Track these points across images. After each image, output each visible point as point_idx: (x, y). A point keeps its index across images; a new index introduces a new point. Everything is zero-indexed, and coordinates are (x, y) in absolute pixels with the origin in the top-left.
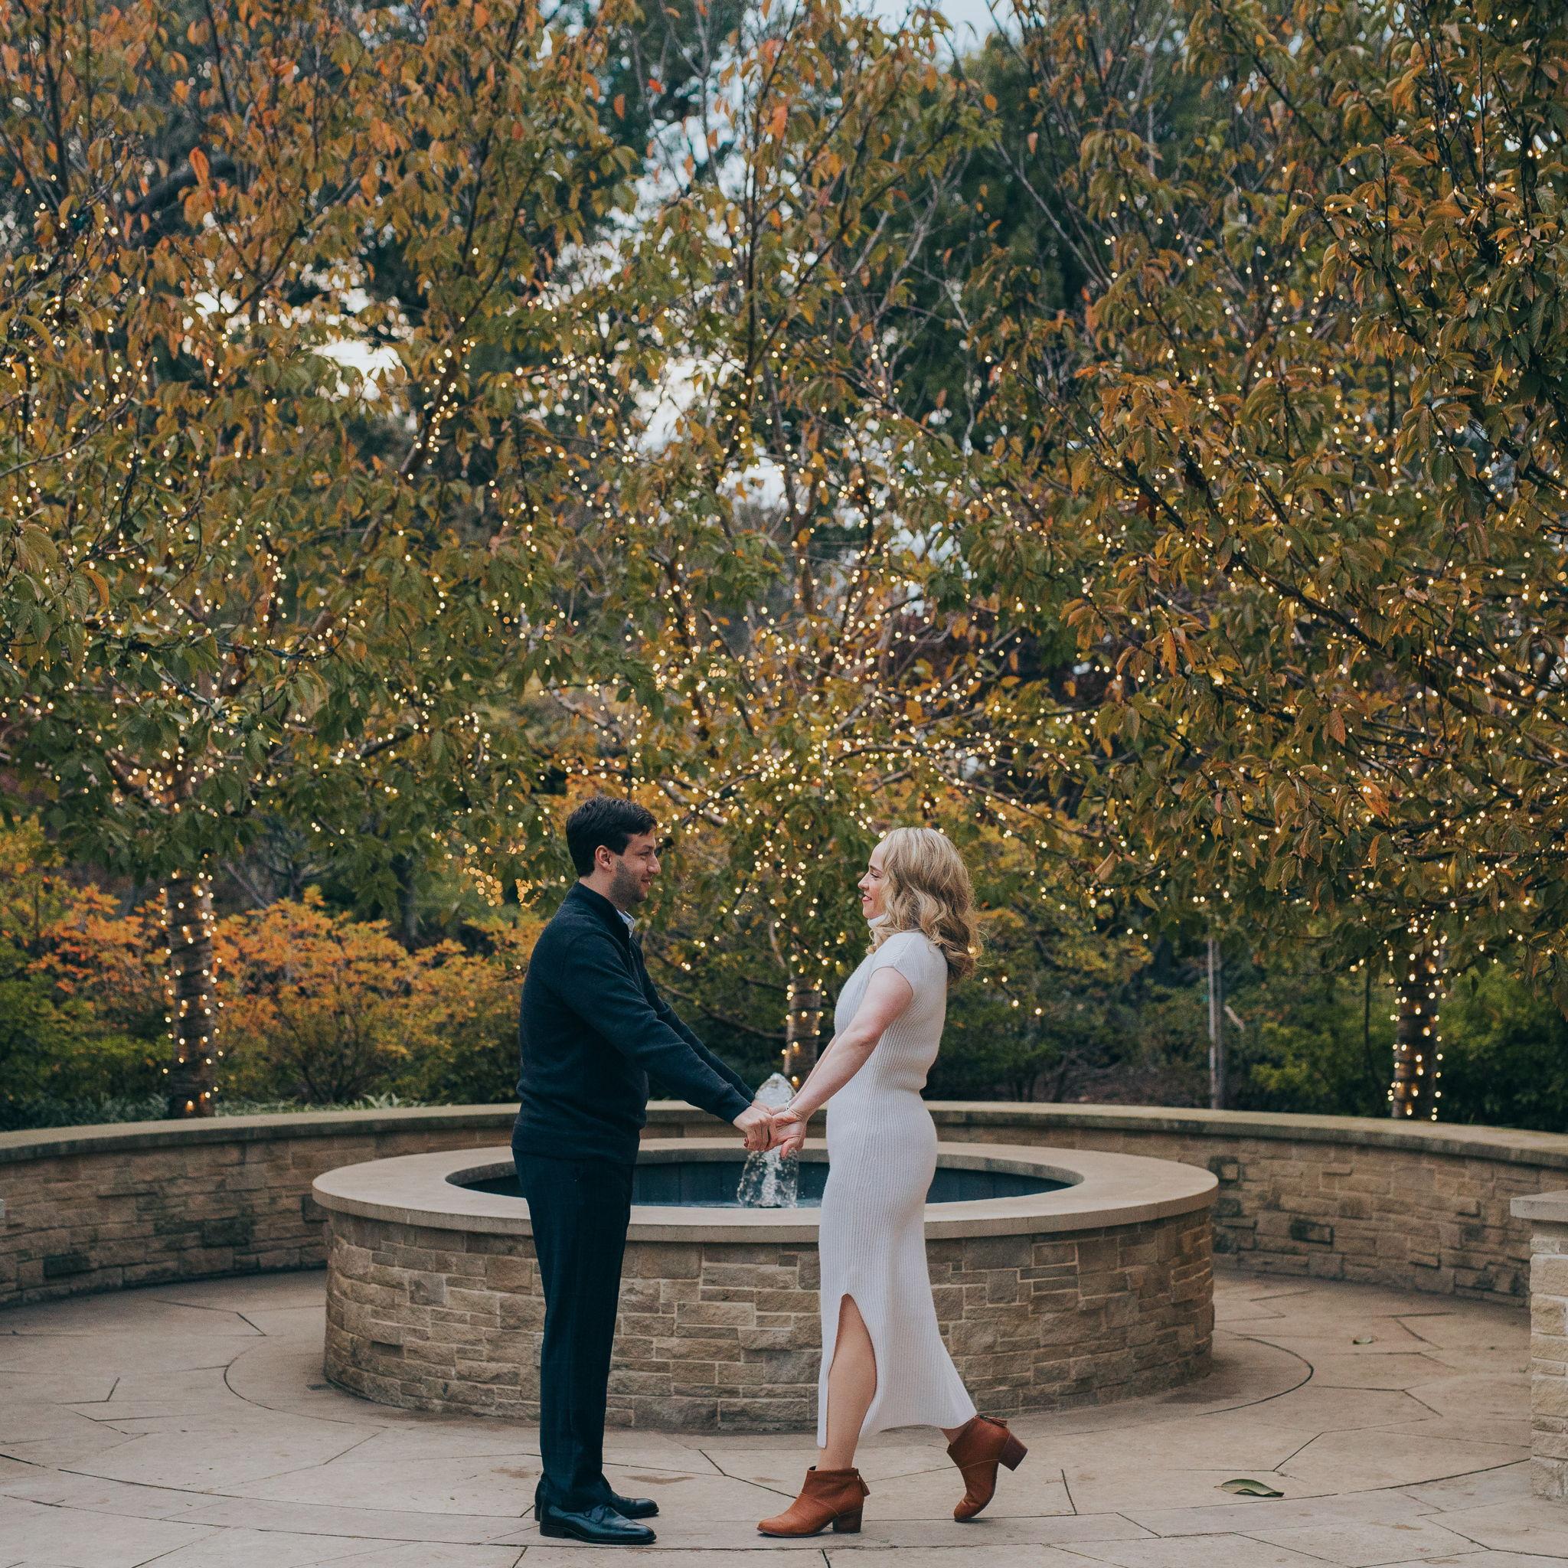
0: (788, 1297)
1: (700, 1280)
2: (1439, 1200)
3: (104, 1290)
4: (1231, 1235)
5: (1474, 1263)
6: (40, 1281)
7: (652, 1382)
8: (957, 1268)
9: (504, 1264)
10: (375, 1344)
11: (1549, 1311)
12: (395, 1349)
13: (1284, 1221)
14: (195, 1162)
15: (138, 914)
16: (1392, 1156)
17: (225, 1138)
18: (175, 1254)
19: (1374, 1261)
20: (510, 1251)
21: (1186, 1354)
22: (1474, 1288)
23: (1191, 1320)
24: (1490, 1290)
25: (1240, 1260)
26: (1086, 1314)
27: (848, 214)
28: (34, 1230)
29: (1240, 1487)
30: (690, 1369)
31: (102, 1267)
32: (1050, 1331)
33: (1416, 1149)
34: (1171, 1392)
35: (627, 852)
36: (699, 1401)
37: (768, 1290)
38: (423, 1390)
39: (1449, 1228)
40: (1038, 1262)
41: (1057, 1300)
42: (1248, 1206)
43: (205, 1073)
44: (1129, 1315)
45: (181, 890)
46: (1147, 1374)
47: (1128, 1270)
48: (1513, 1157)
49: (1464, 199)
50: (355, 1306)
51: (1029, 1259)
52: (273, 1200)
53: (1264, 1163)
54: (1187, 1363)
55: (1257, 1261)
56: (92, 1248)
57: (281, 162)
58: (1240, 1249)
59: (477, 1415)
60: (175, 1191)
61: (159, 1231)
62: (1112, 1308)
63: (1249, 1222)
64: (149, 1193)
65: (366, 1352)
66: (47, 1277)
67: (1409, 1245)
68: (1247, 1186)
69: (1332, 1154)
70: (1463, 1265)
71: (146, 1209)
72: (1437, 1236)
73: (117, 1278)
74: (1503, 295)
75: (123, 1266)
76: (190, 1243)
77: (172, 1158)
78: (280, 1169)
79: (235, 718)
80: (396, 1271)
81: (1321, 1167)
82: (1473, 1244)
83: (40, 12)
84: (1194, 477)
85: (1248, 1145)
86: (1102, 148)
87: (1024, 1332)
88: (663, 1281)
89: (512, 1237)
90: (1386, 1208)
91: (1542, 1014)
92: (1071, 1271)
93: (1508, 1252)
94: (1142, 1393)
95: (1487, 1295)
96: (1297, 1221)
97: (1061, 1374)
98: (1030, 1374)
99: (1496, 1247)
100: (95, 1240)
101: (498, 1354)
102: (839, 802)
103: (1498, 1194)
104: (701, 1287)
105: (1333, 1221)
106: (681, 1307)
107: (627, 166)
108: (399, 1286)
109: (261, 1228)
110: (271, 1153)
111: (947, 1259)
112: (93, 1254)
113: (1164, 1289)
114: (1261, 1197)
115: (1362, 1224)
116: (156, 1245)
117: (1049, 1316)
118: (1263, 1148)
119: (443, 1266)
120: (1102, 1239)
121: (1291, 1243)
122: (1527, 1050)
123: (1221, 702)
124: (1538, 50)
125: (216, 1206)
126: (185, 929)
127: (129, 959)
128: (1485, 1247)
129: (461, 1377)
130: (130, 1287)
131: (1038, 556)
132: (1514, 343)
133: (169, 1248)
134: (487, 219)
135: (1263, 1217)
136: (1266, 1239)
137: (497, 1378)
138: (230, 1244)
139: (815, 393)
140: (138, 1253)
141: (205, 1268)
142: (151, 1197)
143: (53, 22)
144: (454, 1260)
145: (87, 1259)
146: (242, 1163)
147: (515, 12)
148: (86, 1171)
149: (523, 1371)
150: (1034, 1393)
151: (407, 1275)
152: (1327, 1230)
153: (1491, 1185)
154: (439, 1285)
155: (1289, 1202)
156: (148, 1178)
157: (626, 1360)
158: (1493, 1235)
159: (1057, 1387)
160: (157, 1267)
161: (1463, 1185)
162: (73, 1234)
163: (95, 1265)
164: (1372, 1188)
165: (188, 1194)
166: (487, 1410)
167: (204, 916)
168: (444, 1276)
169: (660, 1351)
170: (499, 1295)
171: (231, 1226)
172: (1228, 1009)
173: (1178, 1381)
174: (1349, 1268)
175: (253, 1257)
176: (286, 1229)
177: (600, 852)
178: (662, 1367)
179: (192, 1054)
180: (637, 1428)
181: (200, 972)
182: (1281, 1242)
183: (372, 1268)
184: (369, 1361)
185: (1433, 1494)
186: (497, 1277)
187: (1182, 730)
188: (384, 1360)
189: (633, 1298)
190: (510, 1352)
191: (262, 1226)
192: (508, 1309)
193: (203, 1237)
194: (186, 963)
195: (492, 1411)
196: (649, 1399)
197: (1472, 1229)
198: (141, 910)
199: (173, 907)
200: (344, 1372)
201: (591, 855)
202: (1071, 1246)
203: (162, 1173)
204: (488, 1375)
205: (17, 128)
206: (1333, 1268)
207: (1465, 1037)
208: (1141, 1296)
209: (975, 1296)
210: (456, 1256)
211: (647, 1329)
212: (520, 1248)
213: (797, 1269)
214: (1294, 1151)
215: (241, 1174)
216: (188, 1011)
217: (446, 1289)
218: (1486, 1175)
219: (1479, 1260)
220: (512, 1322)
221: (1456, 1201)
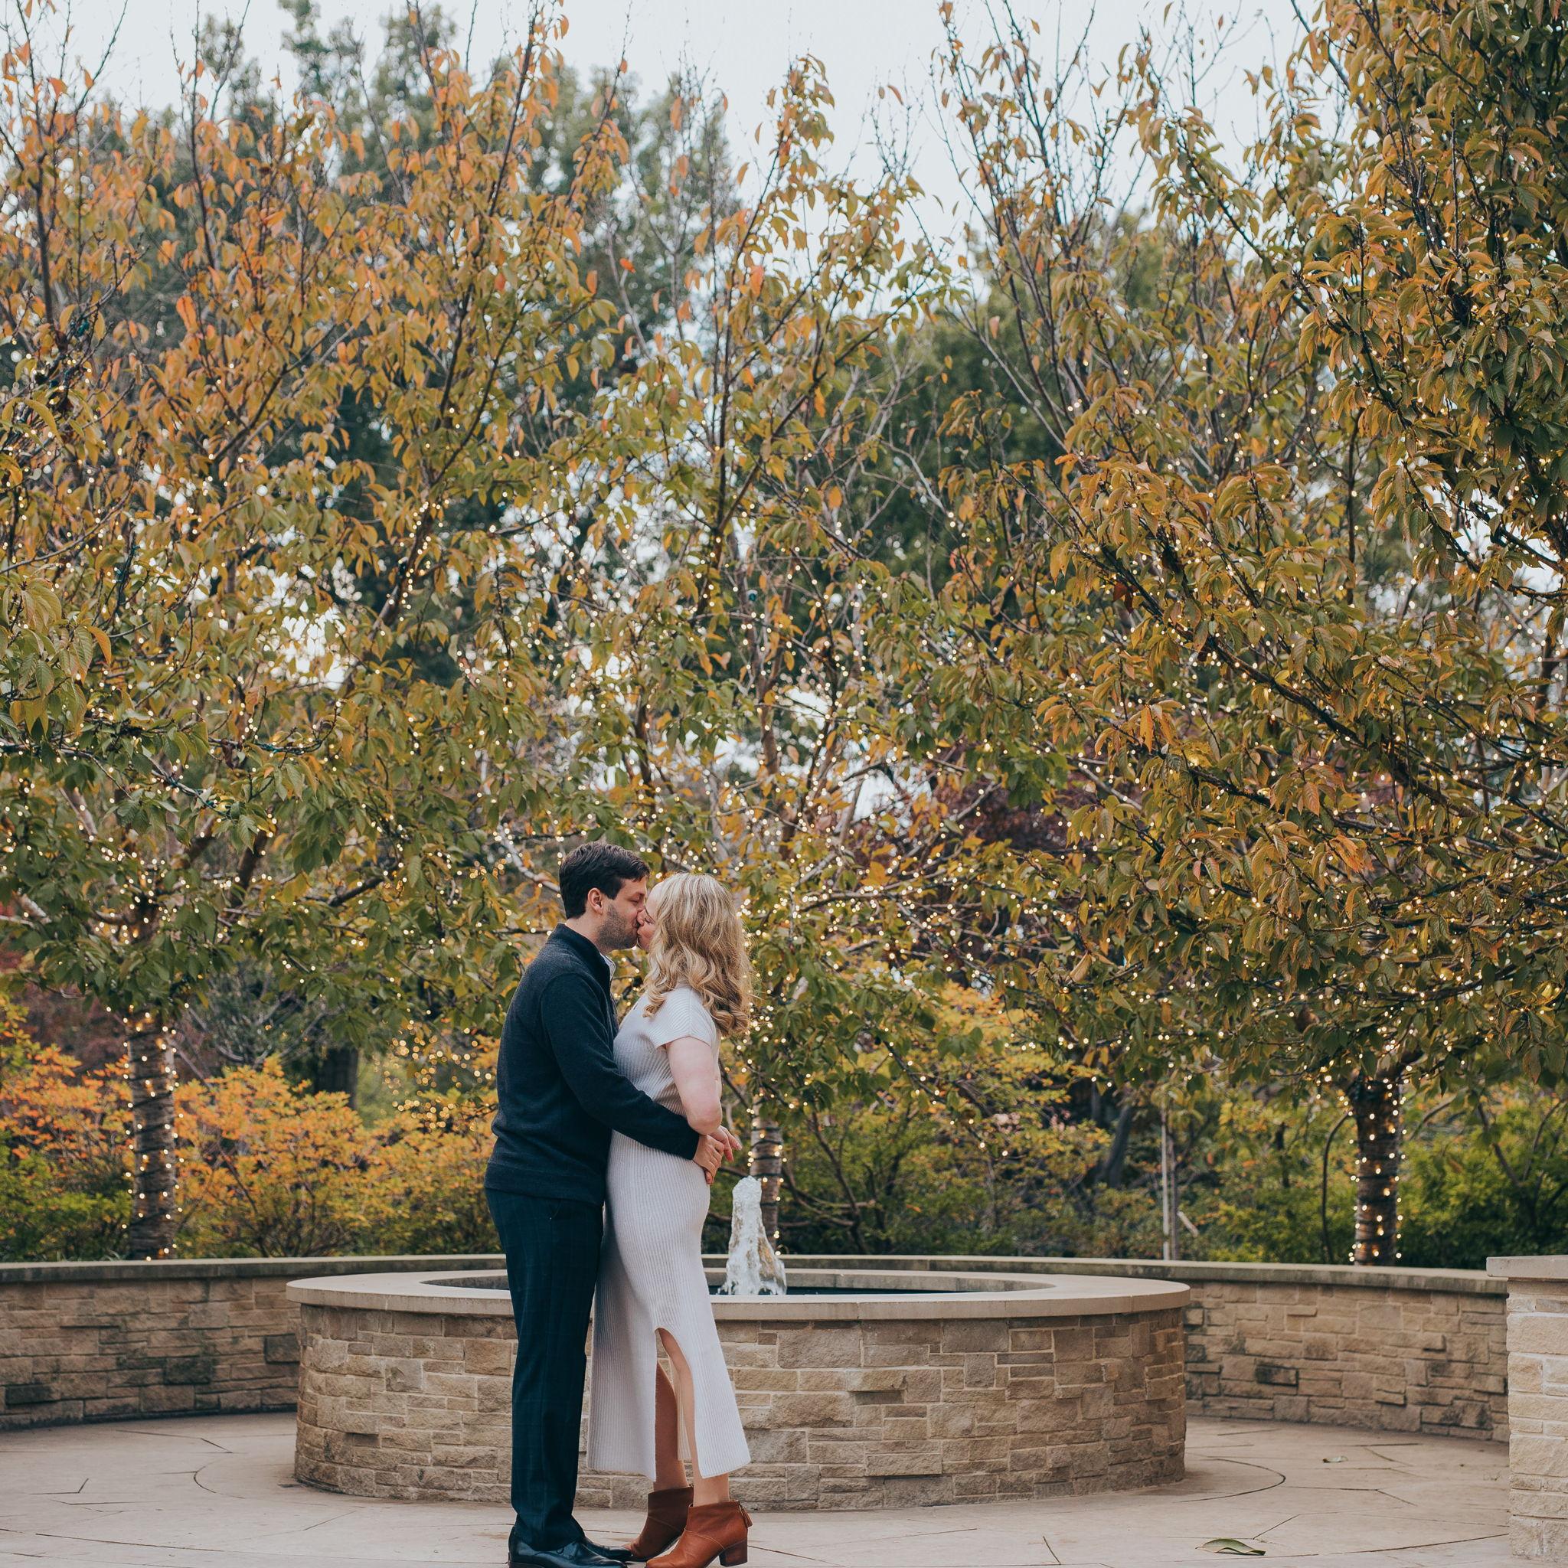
0: (767, 1376)
2: (1405, 1336)
3: (65, 1423)
4: (1196, 1381)
5: (1440, 1400)
6: (3, 1410)
8: (935, 1350)
9: (483, 1346)
10: (350, 1435)
11: (1526, 1369)
12: (370, 1438)
13: (1249, 1365)
14: (159, 1298)
15: (98, 1078)
16: (1358, 1295)
17: (189, 1274)
18: (136, 1390)
19: (1340, 1402)
20: (489, 1333)
21: (1159, 1453)
22: (1441, 1424)
23: (1164, 1420)
24: (1457, 1425)
25: (1205, 1406)
26: (1063, 1402)
27: (822, 369)
29: (1220, 1546)
31: (63, 1399)
32: (1026, 1418)
33: (1384, 1288)
34: (1145, 1489)
35: (620, 896)
37: (747, 1368)
38: (398, 1478)
39: (1415, 1366)
40: (1015, 1347)
41: (1033, 1386)
42: (1213, 1351)
43: (164, 1228)
44: (1103, 1407)
45: (145, 1042)
46: (1122, 1468)
47: (1103, 1362)
48: (1478, 1289)
49: (1439, 262)
50: (328, 1400)
51: (1005, 1344)
52: (236, 1340)
53: (1229, 1306)
54: (1161, 1463)
55: (1221, 1406)
56: (54, 1379)
57: (268, 307)
58: (1205, 1395)
59: (452, 1500)
60: (138, 1325)
61: (120, 1365)
62: (1088, 1398)
63: (1214, 1368)
64: (112, 1327)
65: (340, 1445)
66: (9, 1405)
67: (1375, 1384)
68: (1211, 1330)
69: (1297, 1295)
70: (1429, 1402)
71: (108, 1343)
72: (1402, 1374)
73: (78, 1411)
74: (1478, 348)
75: (84, 1400)
76: (151, 1379)
77: (135, 1292)
78: (243, 1309)
79: (222, 807)
80: (373, 1361)
81: (1285, 1310)
82: (1439, 1380)
83: (34, 165)
84: (1171, 560)
85: (1214, 1290)
86: (1073, 289)
87: (1003, 1417)
89: (492, 1318)
90: (1350, 1349)
91: (1499, 1192)
92: (1047, 1358)
93: (1475, 1385)
94: (1116, 1489)
95: (1453, 1431)
96: (1262, 1364)
97: (1038, 1462)
98: (1007, 1460)
99: (1461, 1381)
100: (57, 1370)
101: (473, 1438)
102: (806, 946)
103: (1464, 1328)
105: (1300, 1363)
107: (606, 320)
108: (375, 1374)
109: (223, 1367)
110: (234, 1292)
111: (925, 1341)
112: (55, 1386)
113: (1139, 1385)
114: (1226, 1341)
115: (1327, 1365)
116: (118, 1380)
117: (1025, 1403)
118: (1228, 1292)
119: (421, 1351)
120: (1077, 1328)
121: (1257, 1387)
122: (1485, 1227)
123: (1196, 781)
124: (1505, 136)
125: (178, 1343)
126: (148, 1082)
127: (87, 1125)
128: (1452, 1382)
129: (438, 1463)
130: (90, 1421)
131: (1009, 683)
132: (1489, 394)
133: (131, 1384)
134: (466, 374)
135: (1228, 1362)
136: (1231, 1384)
137: (473, 1462)
138: (192, 1383)
139: (788, 534)
140: (100, 1388)
141: (166, 1406)
142: (113, 1330)
143: (47, 174)
144: (432, 1344)
145: (49, 1390)
146: (205, 1301)
147: (498, 171)
148: (51, 1300)
149: (497, 1454)
150: (1012, 1480)
151: (383, 1363)
152: (1293, 1373)
153: (1456, 1319)
154: (416, 1370)
155: (1253, 1345)
156: (111, 1311)
158: (1459, 1369)
159: (1033, 1474)
160: (118, 1402)
161: (1428, 1320)
162: (36, 1364)
163: (56, 1396)
164: (1337, 1328)
165: (150, 1330)
166: (462, 1495)
167: (167, 1070)
168: (422, 1361)
170: (477, 1377)
171: (193, 1364)
172: (1181, 1215)
173: (1150, 1481)
174: (1314, 1410)
175: (214, 1397)
176: (248, 1369)
177: (593, 894)
179: (151, 1209)
180: (615, 1508)
181: (162, 1126)
182: (1247, 1387)
183: (348, 1359)
184: (343, 1453)
185: (1414, 1556)
186: (475, 1359)
187: (1154, 834)
188: (359, 1451)
190: (488, 1435)
191: (225, 1366)
192: (485, 1391)
193: (164, 1374)
194: (148, 1117)
195: (468, 1495)
197: (1438, 1365)
198: (101, 1073)
199: (137, 1060)
200: (317, 1468)
201: (584, 896)
202: (1048, 1333)
203: (125, 1306)
204: (465, 1459)
205: (7, 280)
206: (1299, 1411)
207: (1422, 1213)
208: (1116, 1389)
209: (953, 1379)
210: (436, 1340)
212: (499, 1329)
213: (776, 1347)
214: (1259, 1294)
215: (204, 1312)
216: (148, 1165)
217: (423, 1374)
218: (1452, 1309)
219: (1445, 1396)
220: (490, 1404)
221: (1422, 1337)
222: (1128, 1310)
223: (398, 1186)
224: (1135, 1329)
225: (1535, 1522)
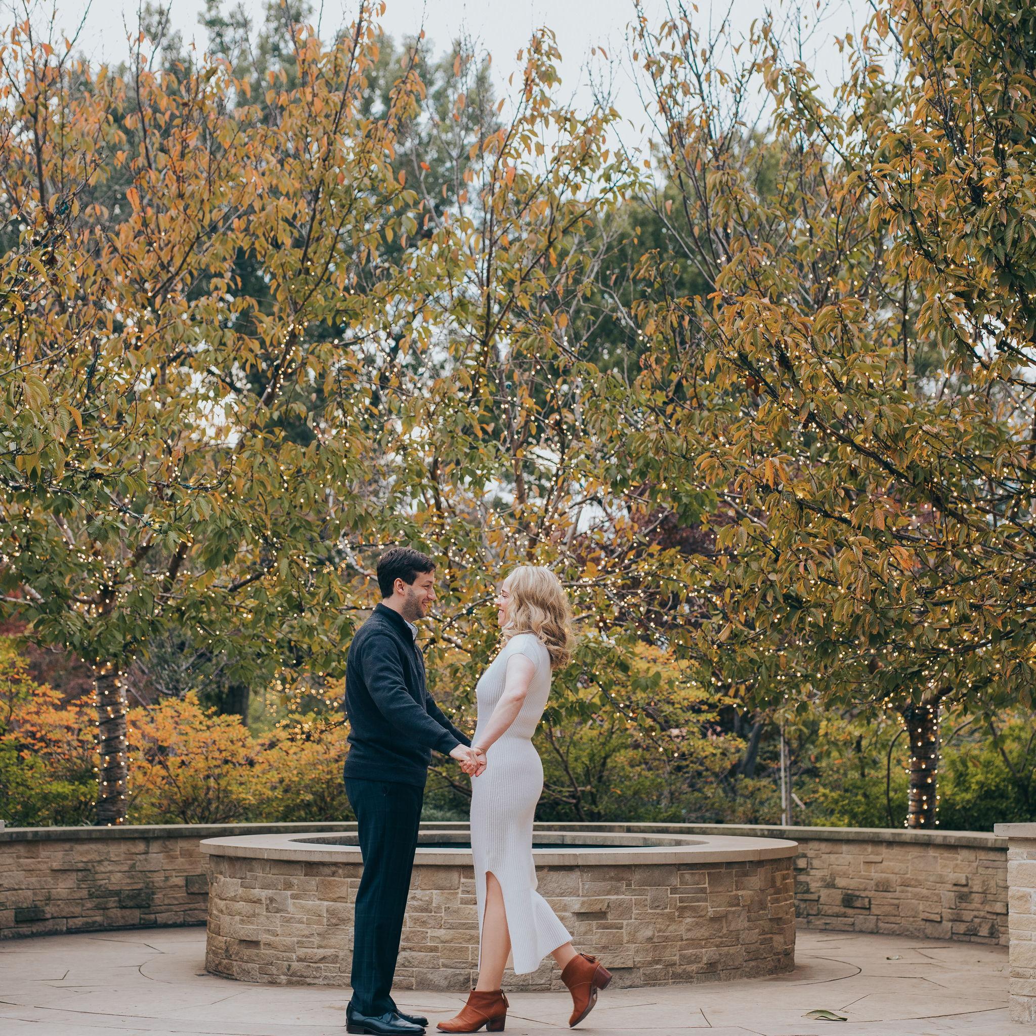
1: (460, 891)
2: (941, 876)
3: (54, 933)
4: (803, 905)
5: (964, 918)
6: (12, 924)
7: (427, 959)
8: (628, 885)
9: (329, 882)
10: (242, 941)
11: (1020, 898)
12: (255, 944)
13: (837, 895)
14: (116, 851)
15: (76, 705)
16: (910, 849)
17: (136, 835)
18: (101, 912)
19: (898, 920)
20: (334, 874)
21: (778, 954)
22: (965, 934)
23: (781, 932)
24: (975, 935)
25: (808, 922)
26: (713, 920)
27: (554, 235)
28: (9, 890)
29: (818, 1015)
30: (452, 950)
31: (53, 918)
32: (689, 930)
33: (927, 844)
34: (768, 977)
35: (416, 583)
36: (458, 971)
38: (274, 970)
39: (948, 895)
40: (682, 883)
41: (694, 909)
42: (814, 886)
43: (120, 805)
44: (741, 923)
45: (107, 682)
46: (753, 963)
47: (740, 893)
48: (989, 845)
49: (962, 164)
50: (228, 918)
51: (675, 881)
52: (167, 878)
53: (824, 856)
54: (779, 960)
55: (819, 923)
56: (47, 905)
57: (187, 195)
58: (808, 915)
59: (309, 984)
60: (103, 869)
61: (91, 896)
62: (730, 917)
63: (815, 897)
64: (85, 870)
65: (235, 948)
66: (17, 922)
67: (921, 908)
68: (813, 872)
69: (870, 849)
70: (958, 920)
71: (83, 880)
72: (940, 901)
73: (63, 925)
74: (987, 221)
75: (67, 918)
76: (111, 905)
77: (100, 847)
78: (172, 858)
79: (157, 526)
80: (257, 892)
81: (862, 858)
82: (964, 905)
83: (32, 101)
84: (784, 361)
85: (814, 845)
86: (721, 182)
87: (674, 929)
88: (435, 892)
89: (334, 864)
90: (905, 884)
91: (1004, 780)
92: (703, 890)
93: (987, 908)
94: (749, 977)
95: (973, 939)
96: (847, 895)
97: (697, 959)
98: (676, 958)
99: (979, 906)
100: (49, 899)
101: (324, 943)
103: (980, 870)
104: (460, 895)
105: (871, 894)
106: (447, 909)
107: (411, 203)
108: (258, 901)
109: (158, 896)
110: (166, 847)
111: (623, 879)
112: (47, 909)
113: (764, 908)
114: (823, 879)
115: (889, 895)
116: (89, 905)
117: (689, 920)
118: (824, 846)
119: (288, 886)
120: (723, 870)
121: (843, 910)
122: (994, 804)
123: (801, 509)
124: (1006, 80)
125: (128, 881)
126: (109, 708)
127: (69, 736)
128: (972, 906)
129: (300, 960)
130: (71, 932)
131: (678, 444)
132: (995, 251)
133: (97, 907)
134: (318, 239)
135: (824, 893)
136: (826, 907)
137: (323, 959)
138: (139, 907)
139: (532, 345)
140: (77, 910)
141: (121, 922)
142: (86, 872)
143: (41, 108)
144: (296, 881)
145: (43, 911)
146: (146, 853)
147: (339, 105)
148: (45, 852)
149: (341, 954)
150: (680, 971)
151: (264, 894)
152: (867, 900)
153: (975, 864)
154: (286, 899)
155: (841, 882)
156: (85, 859)
157: (410, 945)
158: (977, 898)
159: (694, 967)
160: (89, 920)
161: (957, 865)
162: (35, 894)
163: (48, 916)
164: (896, 871)
165: (110, 872)
166: (316, 981)
167: (122, 700)
168: (289, 893)
169: (433, 938)
170: (326, 903)
171: (139, 895)
172: (793, 795)
173: (771, 972)
174: (881, 925)
175: (153, 916)
176: (175, 898)
177: (398, 582)
178: (434, 949)
179: (111, 792)
180: (417, 990)
181: (118, 737)
182: (836, 909)
183: (241, 891)
184: (237, 954)
185: (947, 1021)
186: (324, 892)
187: (774, 544)
188: (247, 952)
189: (415, 903)
190: (333, 941)
191: (159, 895)
192: (331, 913)
193: (120, 901)
194: (109, 731)
195: (320, 981)
196: (425, 970)
197: (963, 895)
198: (78, 702)
199: (101, 694)
200: (220, 963)
201: (392, 583)
202: (703, 874)
203: (94, 856)
204: (318, 957)
205: (15, 177)
206: (871, 926)
207: (953, 794)
208: (749, 911)
209: (641, 904)
210: (298, 879)
211: (424, 923)
212: (340, 871)
214: (844, 848)
215: (146, 860)
216: (109, 763)
217: (290, 901)
218: (972, 858)
219: (968, 916)
220: (334, 921)
221: (952, 877)
222: (756, 859)
223: (274, 777)
224: (761, 871)
225: (1026, 999)
